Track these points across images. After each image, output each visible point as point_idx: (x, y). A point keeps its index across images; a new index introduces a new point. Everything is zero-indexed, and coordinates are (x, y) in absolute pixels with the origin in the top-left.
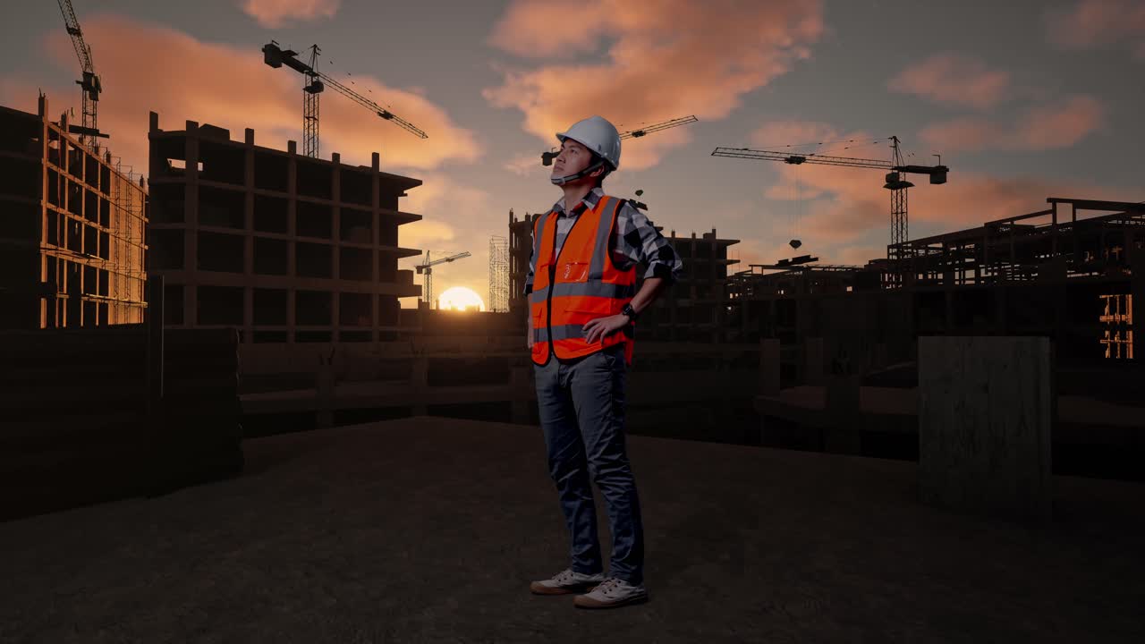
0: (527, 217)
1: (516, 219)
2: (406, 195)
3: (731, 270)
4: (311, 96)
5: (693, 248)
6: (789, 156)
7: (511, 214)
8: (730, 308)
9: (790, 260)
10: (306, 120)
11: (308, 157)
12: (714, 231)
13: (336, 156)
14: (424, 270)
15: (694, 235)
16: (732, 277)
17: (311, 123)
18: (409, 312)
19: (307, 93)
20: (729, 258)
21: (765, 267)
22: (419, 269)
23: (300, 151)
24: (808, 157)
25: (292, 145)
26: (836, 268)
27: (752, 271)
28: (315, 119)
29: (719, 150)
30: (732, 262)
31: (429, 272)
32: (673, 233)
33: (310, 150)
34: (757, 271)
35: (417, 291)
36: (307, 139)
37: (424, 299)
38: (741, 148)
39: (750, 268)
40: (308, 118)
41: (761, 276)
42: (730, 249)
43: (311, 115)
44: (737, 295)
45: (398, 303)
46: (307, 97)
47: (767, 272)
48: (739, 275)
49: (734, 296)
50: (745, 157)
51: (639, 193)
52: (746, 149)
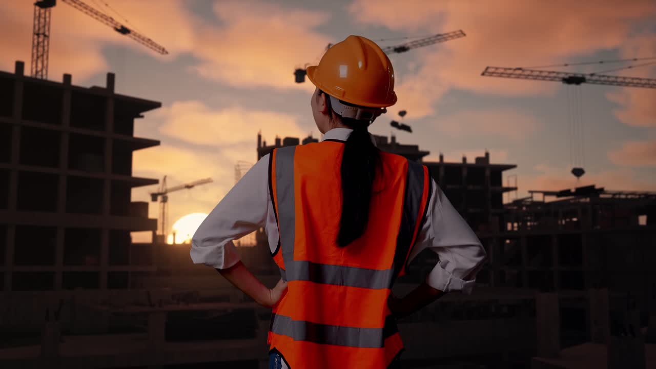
0: (278, 140)
1: (265, 143)
2: (142, 117)
3: (507, 198)
4: (42, 11)
5: (465, 173)
6: (567, 77)
7: (260, 137)
8: (508, 241)
9: (573, 190)
10: (36, 37)
11: (36, 79)
12: (487, 154)
13: (67, 77)
14: (160, 198)
15: (464, 159)
16: (509, 205)
17: (41, 40)
18: (142, 247)
19: (37, 8)
20: (505, 184)
21: (546, 194)
22: (154, 197)
23: (27, 72)
24: (588, 77)
25: (20, 65)
26: (627, 195)
27: (531, 197)
28: (45, 36)
29: (490, 70)
30: (508, 189)
31: (165, 200)
32: (441, 157)
33: (39, 69)
34: (538, 198)
35: (151, 225)
36: (35, 57)
37: (159, 232)
38: (514, 67)
39: (529, 195)
40: (38, 35)
41: (541, 204)
42: (505, 175)
43: (41, 31)
44: (516, 225)
45: (130, 238)
46: (37, 13)
47: (549, 199)
48: (518, 203)
49: (513, 227)
50: (518, 77)
51: (402, 113)
52: (520, 69)
